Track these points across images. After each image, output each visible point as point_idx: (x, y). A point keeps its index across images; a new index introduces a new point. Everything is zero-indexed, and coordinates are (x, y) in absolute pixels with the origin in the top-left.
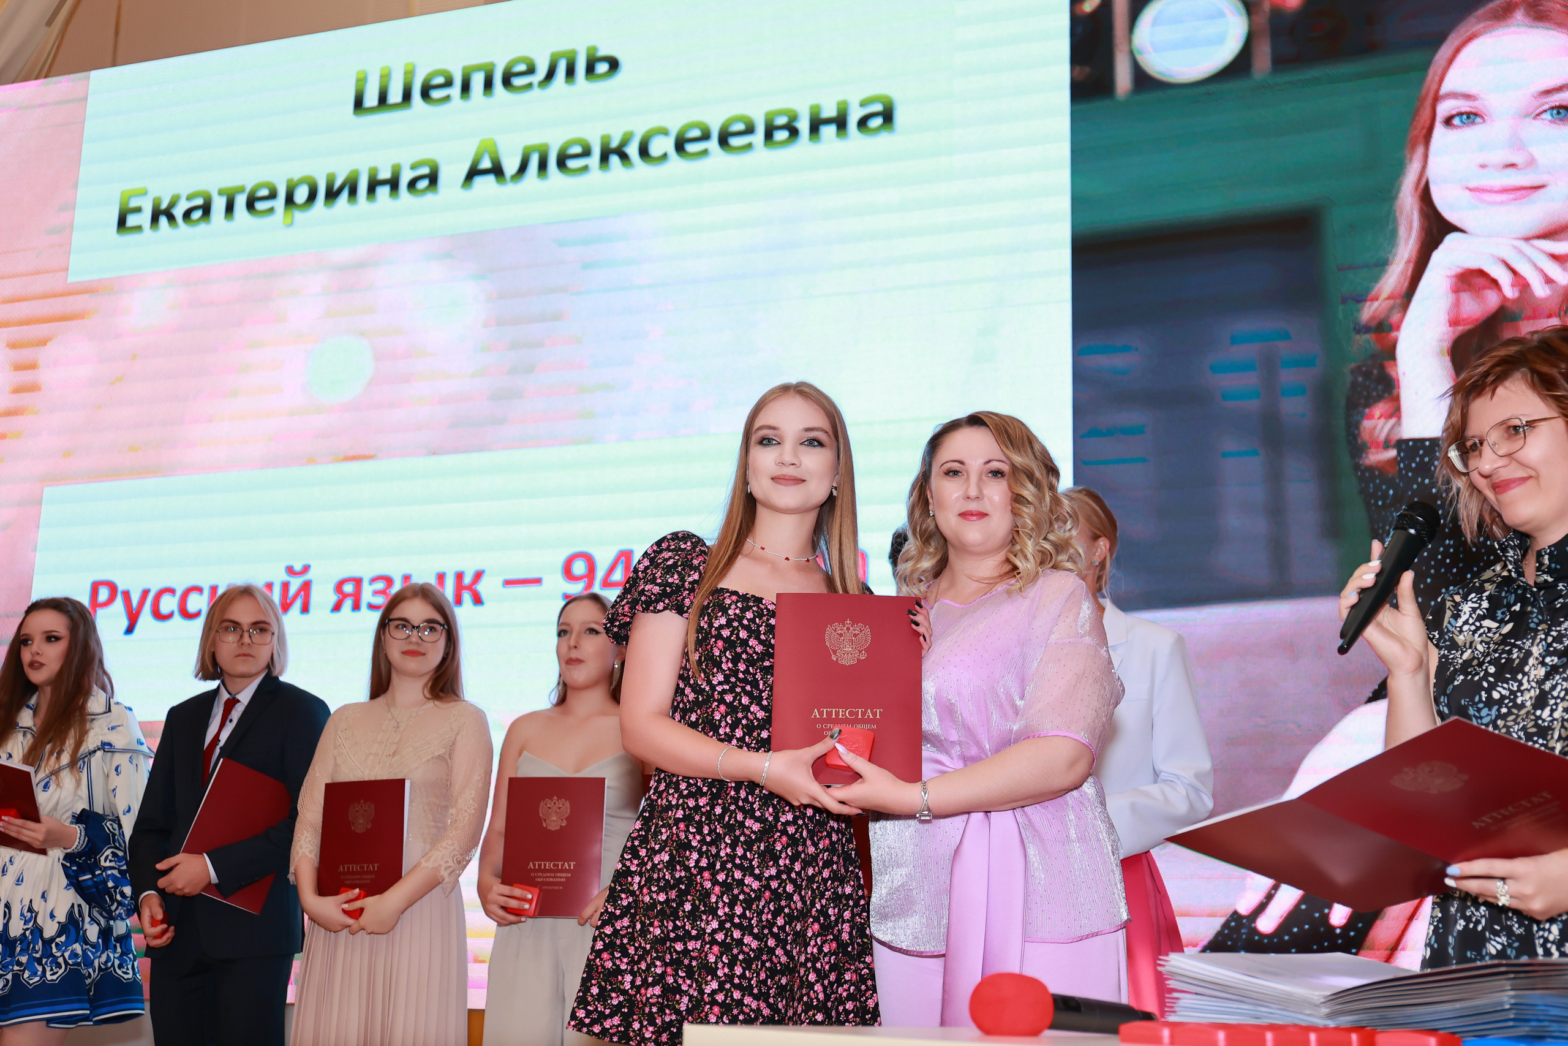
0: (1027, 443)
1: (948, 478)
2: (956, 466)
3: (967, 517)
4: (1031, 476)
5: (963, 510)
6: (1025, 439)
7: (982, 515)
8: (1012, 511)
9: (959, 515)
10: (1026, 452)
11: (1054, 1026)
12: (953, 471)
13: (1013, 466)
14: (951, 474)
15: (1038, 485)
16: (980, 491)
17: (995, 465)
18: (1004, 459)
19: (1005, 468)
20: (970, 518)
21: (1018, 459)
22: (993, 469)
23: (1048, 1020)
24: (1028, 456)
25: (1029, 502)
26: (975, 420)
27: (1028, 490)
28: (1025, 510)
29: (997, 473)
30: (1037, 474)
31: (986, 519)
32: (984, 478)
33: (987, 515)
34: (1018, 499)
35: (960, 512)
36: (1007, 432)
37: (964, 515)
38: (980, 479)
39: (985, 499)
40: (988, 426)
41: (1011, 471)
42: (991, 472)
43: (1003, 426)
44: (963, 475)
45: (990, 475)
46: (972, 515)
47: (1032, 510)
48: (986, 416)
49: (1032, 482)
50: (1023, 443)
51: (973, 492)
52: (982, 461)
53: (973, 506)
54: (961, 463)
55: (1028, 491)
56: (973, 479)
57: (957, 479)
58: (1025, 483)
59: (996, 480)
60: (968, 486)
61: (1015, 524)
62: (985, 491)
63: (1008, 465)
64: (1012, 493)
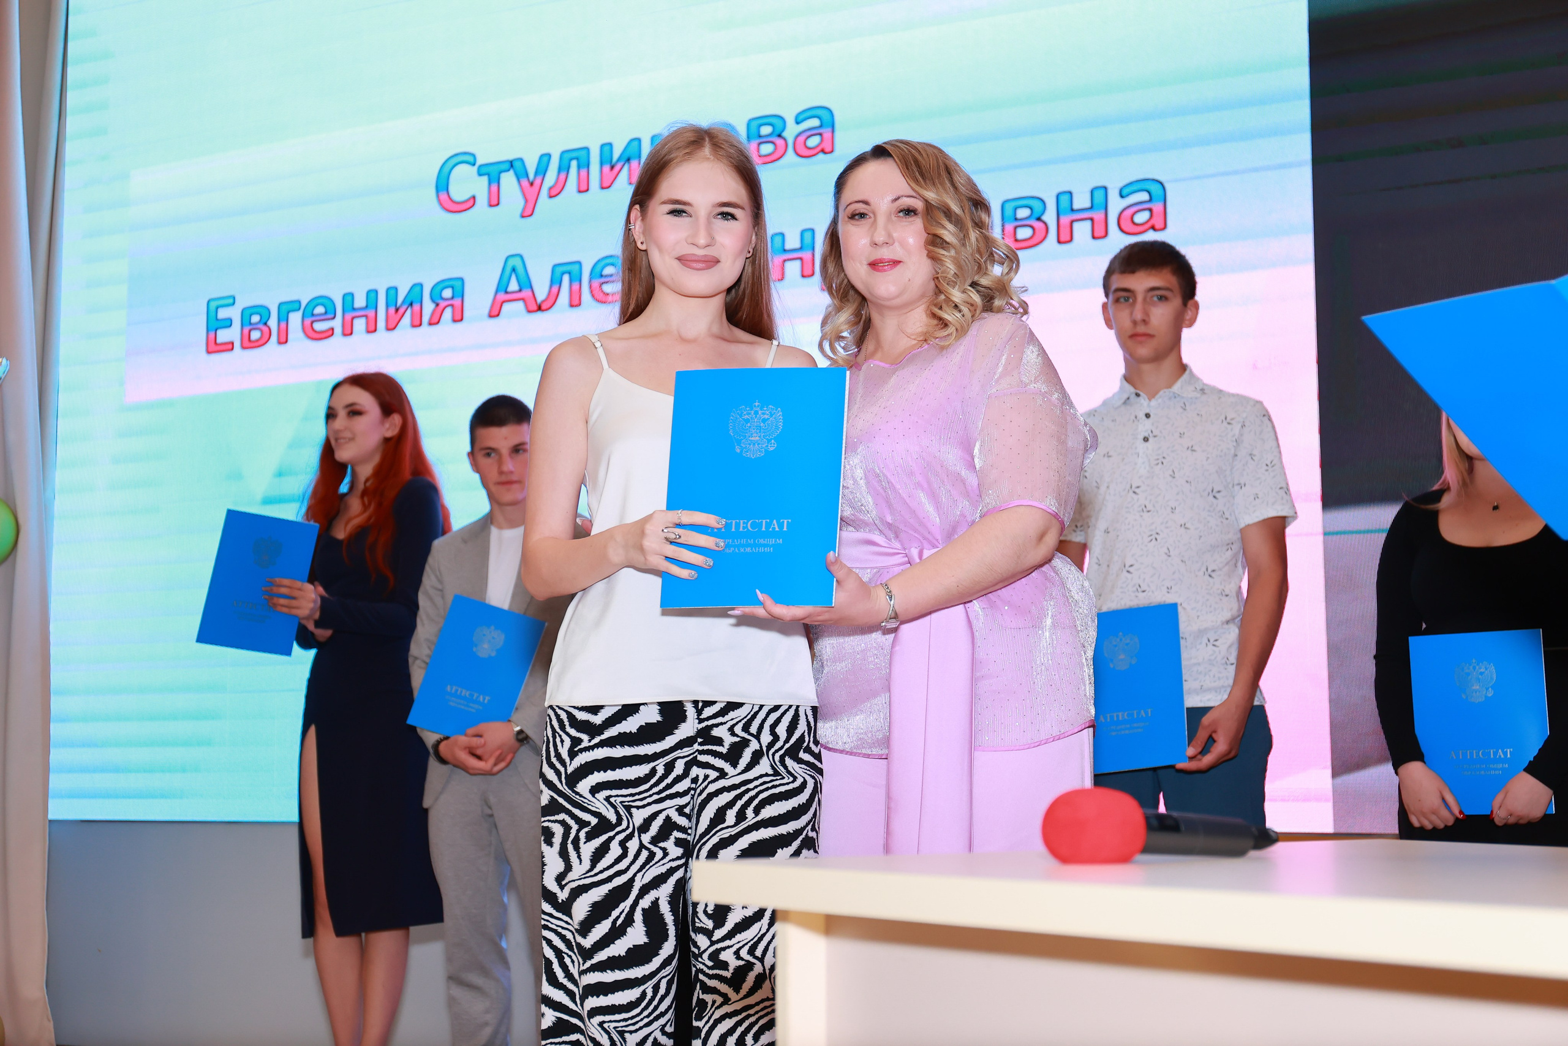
0: (943, 173)
1: (853, 222)
2: (861, 208)
3: (878, 267)
4: (948, 213)
5: (872, 259)
6: (942, 167)
7: (895, 263)
8: (929, 256)
9: (869, 265)
10: (942, 184)
12: (857, 214)
13: (928, 204)
14: (857, 217)
15: (958, 222)
16: (890, 235)
17: (905, 202)
18: (914, 194)
19: (919, 205)
20: (881, 267)
21: (931, 195)
22: (902, 207)
24: (946, 190)
25: (946, 243)
26: (880, 152)
27: (944, 228)
28: (944, 252)
29: (909, 212)
30: (955, 208)
31: (899, 267)
32: (894, 218)
33: (900, 262)
34: (934, 241)
35: (869, 262)
36: (917, 162)
37: (874, 265)
38: (889, 220)
39: (896, 244)
40: (893, 157)
41: (925, 208)
42: (902, 211)
43: (913, 156)
44: (870, 218)
45: (901, 214)
46: (883, 264)
47: (953, 252)
48: (893, 145)
49: (950, 221)
50: (939, 174)
51: (881, 237)
52: (890, 198)
53: (882, 254)
54: (866, 203)
55: (948, 232)
56: (881, 220)
57: (863, 221)
58: (942, 222)
59: (907, 220)
60: (876, 229)
61: (936, 271)
62: (895, 235)
63: (921, 201)
64: (929, 234)
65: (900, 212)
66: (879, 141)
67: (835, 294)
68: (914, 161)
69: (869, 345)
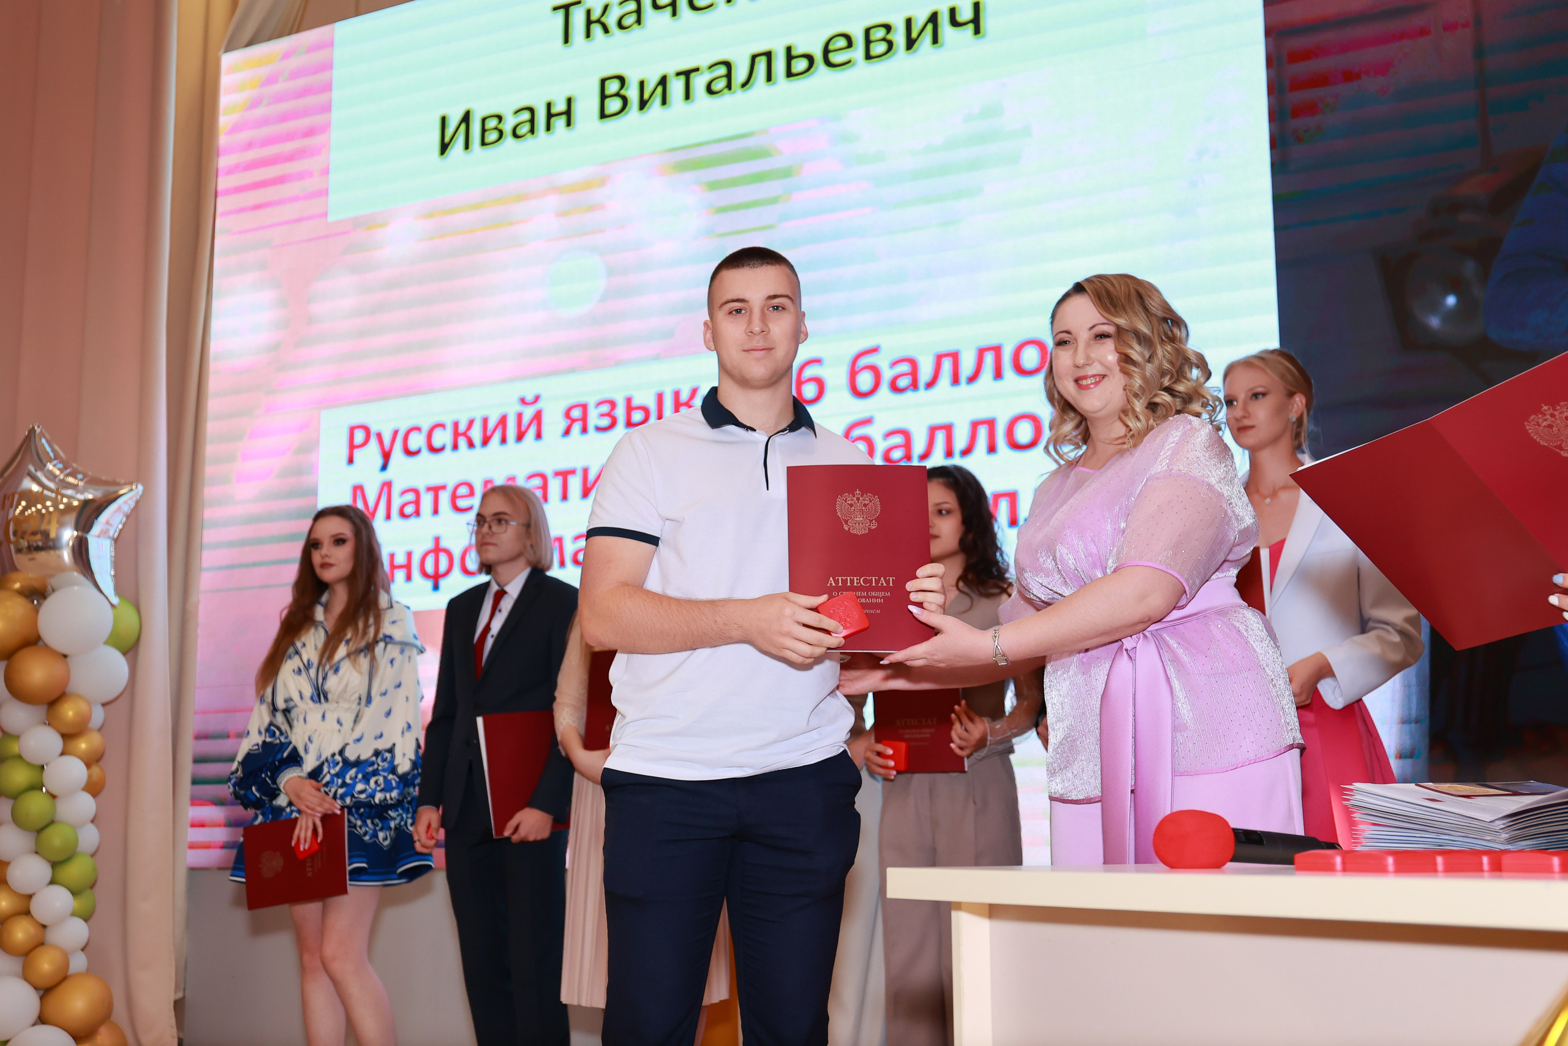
1: (1058, 348)
2: (1065, 336)
4: (1137, 334)
5: (1077, 376)
9: (1073, 381)
11: (1234, 859)
12: (1062, 341)
13: (1119, 328)
14: (1060, 344)
16: (1089, 355)
17: (1100, 329)
18: (1105, 321)
19: (1109, 329)
20: (1083, 382)
21: (1121, 321)
22: (1097, 333)
23: (1230, 855)
25: (1137, 361)
26: (1079, 288)
28: (1134, 368)
29: (1103, 336)
32: (1092, 342)
34: (1126, 359)
35: (1073, 379)
36: (1108, 293)
38: (1088, 345)
39: (1096, 362)
40: (1088, 292)
41: (1116, 332)
44: (1072, 344)
45: (1097, 339)
46: (1087, 379)
47: (1141, 368)
51: (1082, 358)
52: (1088, 327)
53: (1085, 371)
54: (1068, 332)
55: (1136, 352)
56: (1081, 346)
57: (1067, 347)
58: (1130, 343)
59: (1103, 342)
60: (1077, 352)
62: (1093, 355)
63: (1113, 326)
64: (1120, 354)
65: (1096, 337)
68: (1106, 293)
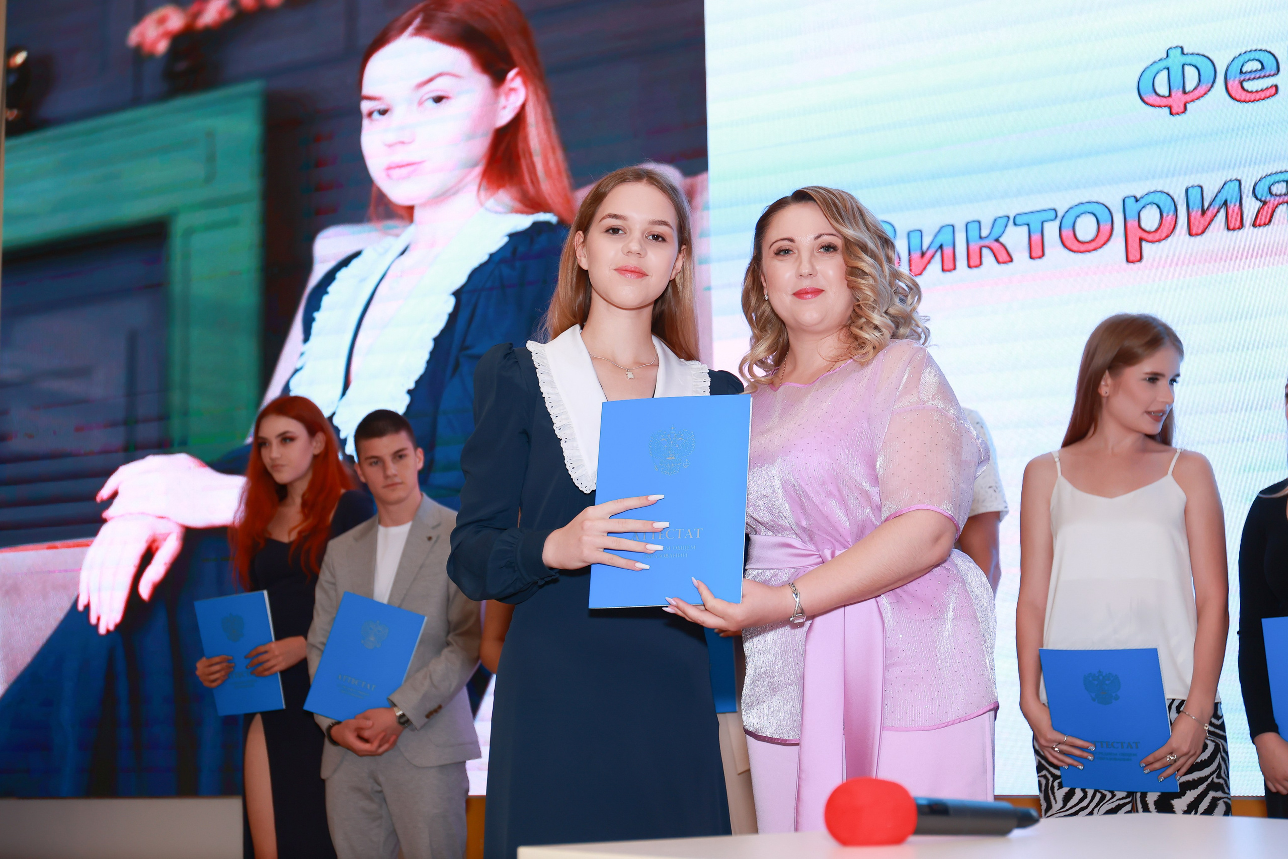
1: (779, 257)
2: (786, 245)
3: (802, 296)
4: (864, 248)
5: (797, 289)
6: (856, 210)
7: (818, 292)
8: (848, 286)
9: (794, 294)
10: (858, 225)
12: (783, 250)
13: (846, 240)
14: (782, 253)
15: (873, 256)
16: (813, 267)
17: (827, 239)
18: (834, 232)
19: (838, 242)
20: (805, 296)
21: (850, 232)
22: (823, 244)
24: (860, 229)
25: (865, 273)
26: (801, 196)
27: (862, 260)
28: (863, 282)
29: (829, 248)
30: (871, 245)
31: (821, 296)
32: (816, 254)
33: (822, 291)
34: (853, 273)
35: (794, 292)
36: (835, 206)
37: (799, 294)
38: (812, 255)
39: (819, 275)
40: (815, 201)
41: (844, 244)
42: (822, 247)
43: (831, 199)
44: (794, 253)
45: (822, 250)
46: (807, 293)
47: (871, 281)
48: (812, 190)
49: (868, 255)
50: (854, 216)
51: (806, 269)
52: (813, 236)
53: (806, 284)
54: (791, 240)
55: (865, 265)
56: (805, 255)
57: (788, 257)
58: (859, 255)
59: (829, 255)
60: (801, 263)
61: (855, 298)
62: (818, 268)
63: (840, 238)
64: (848, 266)
65: (821, 248)
66: (799, 186)
67: (755, 323)
68: (833, 204)
69: (787, 366)
